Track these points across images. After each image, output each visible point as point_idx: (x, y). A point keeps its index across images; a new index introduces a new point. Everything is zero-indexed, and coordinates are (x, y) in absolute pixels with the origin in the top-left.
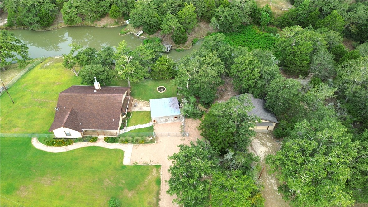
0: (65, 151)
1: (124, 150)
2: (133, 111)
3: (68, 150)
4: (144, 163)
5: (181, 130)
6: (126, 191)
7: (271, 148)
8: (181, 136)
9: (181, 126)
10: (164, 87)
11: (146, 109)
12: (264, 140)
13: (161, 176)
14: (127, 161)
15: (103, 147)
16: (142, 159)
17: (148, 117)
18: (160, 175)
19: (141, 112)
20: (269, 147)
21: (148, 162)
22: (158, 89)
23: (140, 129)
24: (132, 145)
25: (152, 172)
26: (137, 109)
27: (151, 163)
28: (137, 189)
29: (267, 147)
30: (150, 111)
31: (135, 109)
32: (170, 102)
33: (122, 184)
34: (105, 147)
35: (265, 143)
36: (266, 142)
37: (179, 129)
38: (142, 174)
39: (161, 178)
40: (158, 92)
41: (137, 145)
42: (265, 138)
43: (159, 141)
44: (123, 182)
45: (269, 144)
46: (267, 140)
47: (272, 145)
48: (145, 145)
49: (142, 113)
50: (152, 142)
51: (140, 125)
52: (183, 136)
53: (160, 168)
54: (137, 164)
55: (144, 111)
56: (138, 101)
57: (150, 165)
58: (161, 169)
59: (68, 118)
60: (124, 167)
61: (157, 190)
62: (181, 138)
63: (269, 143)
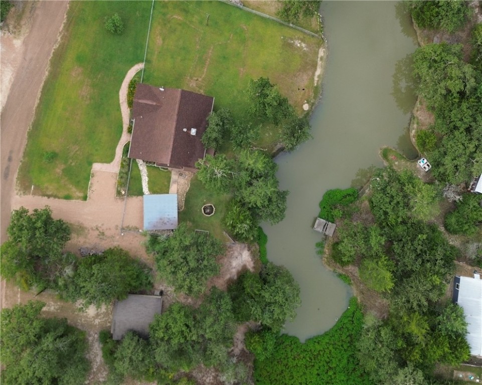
0: (121, 101)
1: (112, 164)
2: (171, 173)
3: (121, 105)
4: (92, 184)
5: (132, 228)
6: (63, 166)
7: (92, 321)
8: (122, 226)
9: (137, 228)
10: (213, 214)
11: (174, 188)
12: (103, 318)
13: (74, 201)
14: (97, 167)
15: (120, 141)
16: (98, 182)
17: (159, 191)
18: (76, 199)
19: (169, 182)
20: (94, 320)
21: (92, 189)
22: (211, 206)
23: (141, 180)
24: (118, 172)
25: (80, 192)
26: (174, 176)
27: (91, 192)
28: (63, 177)
29: (93, 317)
30: (168, 193)
31: (175, 174)
32: (169, 219)
33: (71, 163)
34: (119, 143)
35: (99, 317)
36: (100, 319)
37: (134, 226)
38: (79, 182)
39: (71, 201)
40: (204, 204)
41: (117, 177)
42: (106, 320)
43: (119, 201)
44: (73, 164)
45: (97, 321)
46: (104, 322)
47: (96, 325)
48: (115, 185)
49: (166, 183)
50: (119, 193)
51: (147, 181)
52: (123, 229)
53: (82, 200)
54: (92, 177)
55: (169, 186)
56: (190, 179)
57: (89, 190)
58: (82, 202)
59: (146, 104)
60: (90, 164)
61: (60, 195)
62: (120, 226)
63: (99, 322)
